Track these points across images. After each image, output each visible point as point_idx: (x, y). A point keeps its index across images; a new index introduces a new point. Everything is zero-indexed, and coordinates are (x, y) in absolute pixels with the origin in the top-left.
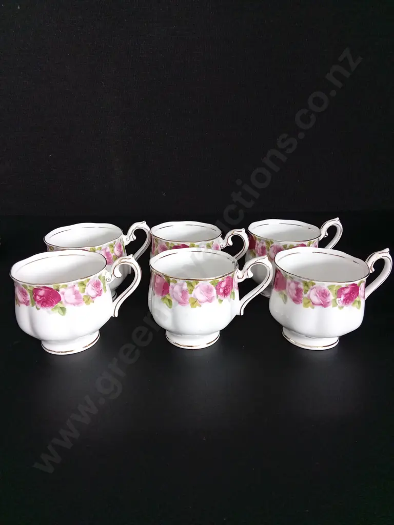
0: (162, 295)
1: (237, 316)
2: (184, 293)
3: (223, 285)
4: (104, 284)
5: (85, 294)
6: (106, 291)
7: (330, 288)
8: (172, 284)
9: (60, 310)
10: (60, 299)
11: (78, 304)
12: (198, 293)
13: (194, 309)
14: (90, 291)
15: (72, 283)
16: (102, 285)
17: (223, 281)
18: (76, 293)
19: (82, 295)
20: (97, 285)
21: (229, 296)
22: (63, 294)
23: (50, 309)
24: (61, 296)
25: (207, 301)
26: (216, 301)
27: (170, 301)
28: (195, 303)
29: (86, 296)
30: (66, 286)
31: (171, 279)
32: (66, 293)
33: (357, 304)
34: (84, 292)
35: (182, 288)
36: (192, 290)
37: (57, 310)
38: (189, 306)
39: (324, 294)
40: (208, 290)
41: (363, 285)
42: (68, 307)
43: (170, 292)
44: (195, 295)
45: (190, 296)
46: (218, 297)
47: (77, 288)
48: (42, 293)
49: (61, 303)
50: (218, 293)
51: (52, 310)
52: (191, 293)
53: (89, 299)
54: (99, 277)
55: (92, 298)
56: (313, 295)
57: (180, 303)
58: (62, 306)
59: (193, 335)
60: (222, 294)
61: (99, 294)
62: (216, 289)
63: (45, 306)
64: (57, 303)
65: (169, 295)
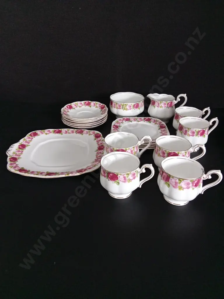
0: (166, 181)
1: (200, 194)
2: (176, 183)
3: (196, 182)
4: (137, 174)
5: (128, 178)
6: (137, 176)
7: (196, 131)
8: (171, 178)
9: (117, 183)
10: (118, 179)
11: (125, 182)
12: (183, 184)
13: (180, 191)
14: (130, 177)
15: (124, 174)
16: (136, 174)
17: (196, 180)
18: (125, 178)
19: (127, 178)
20: (134, 174)
21: (197, 187)
22: (119, 177)
23: (113, 182)
24: (119, 178)
25: (187, 188)
26: (191, 189)
27: (169, 185)
28: (181, 188)
29: (129, 179)
30: (121, 174)
31: (171, 176)
32: (121, 177)
33: (204, 136)
34: (128, 177)
35: (175, 181)
36: (180, 183)
37: (116, 183)
38: (178, 189)
39: (193, 133)
40: (188, 184)
41: (206, 130)
42: (121, 183)
43: (170, 181)
44: (181, 185)
45: (179, 185)
46: (192, 187)
47: (125, 176)
48: (111, 175)
49: (118, 180)
50: (193, 185)
51: (114, 182)
52: (180, 184)
53: (130, 180)
54: (135, 172)
55: (131, 180)
56: (189, 133)
57: (174, 187)
58: (118, 181)
59: (178, 201)
60: (194, 186)
61: (134, 178)
62: (192, 183)
63: (112, 180)
64: (116, 180)
65: (169, 182)
